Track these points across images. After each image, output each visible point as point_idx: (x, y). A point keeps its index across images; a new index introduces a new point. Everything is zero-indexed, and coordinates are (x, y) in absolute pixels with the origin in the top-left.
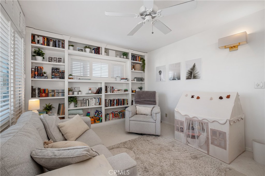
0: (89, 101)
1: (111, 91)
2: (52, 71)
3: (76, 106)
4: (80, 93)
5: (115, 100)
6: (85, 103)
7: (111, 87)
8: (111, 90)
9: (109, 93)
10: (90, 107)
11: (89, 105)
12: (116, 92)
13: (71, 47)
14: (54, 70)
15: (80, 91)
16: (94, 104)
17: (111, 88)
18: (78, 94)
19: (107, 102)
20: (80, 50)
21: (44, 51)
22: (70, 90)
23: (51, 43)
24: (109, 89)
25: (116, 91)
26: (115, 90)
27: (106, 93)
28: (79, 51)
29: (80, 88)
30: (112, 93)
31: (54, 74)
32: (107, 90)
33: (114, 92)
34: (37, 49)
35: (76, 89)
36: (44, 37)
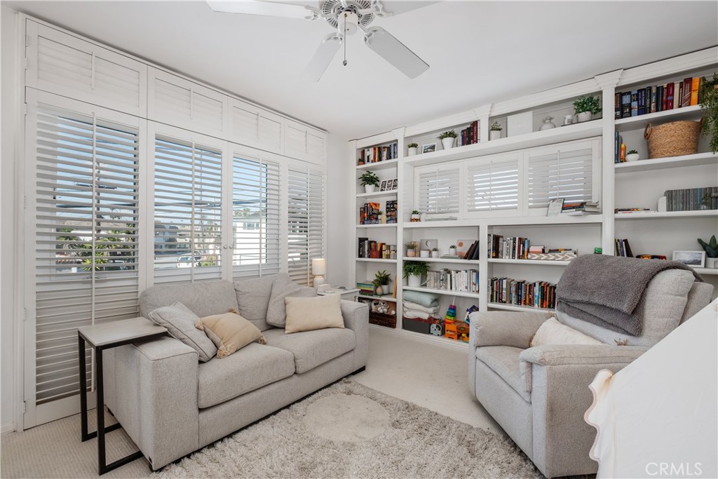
0: (451, 276)
1: (514, 253)
2: (387, 208)
3: (425, 285)
4: (434, 253)
5: (537, 285)
6: (442, 280)
7: (514, 239)
8: (514, 249)
9: (506, 259)
10: (453, 293)
11: (451, 288)
12: (537, 256)
13: (412, 149)
14: (389, 206)
15: (435, 250)
16: (463, 288)
17: (514, 242)
18: (430, 256)
19: (504, 286)
20: (429, 150)
21: (376, 173)
22: (410, 247)
23: (385, 154)
24: (505, 246)
25: (537, 253)
26: (532, 249)
27: (497, 256)
28: (427, 152)
29: (439, 242)
30: (519, 258)
31: (389, 214)
32: (500, 249)
33: (529, 256)
34: (365, 173)
35: (429, 243)
36: (374, 147)
